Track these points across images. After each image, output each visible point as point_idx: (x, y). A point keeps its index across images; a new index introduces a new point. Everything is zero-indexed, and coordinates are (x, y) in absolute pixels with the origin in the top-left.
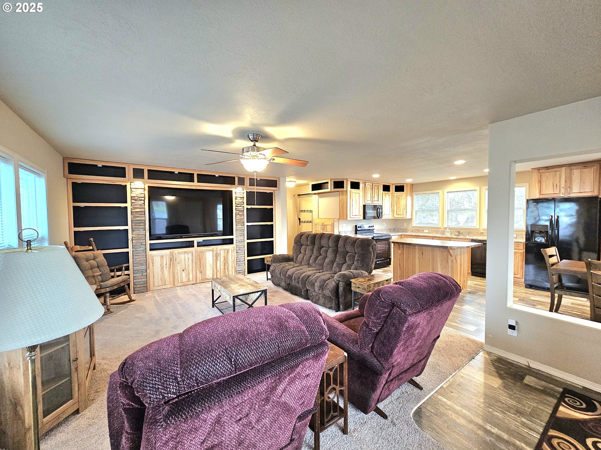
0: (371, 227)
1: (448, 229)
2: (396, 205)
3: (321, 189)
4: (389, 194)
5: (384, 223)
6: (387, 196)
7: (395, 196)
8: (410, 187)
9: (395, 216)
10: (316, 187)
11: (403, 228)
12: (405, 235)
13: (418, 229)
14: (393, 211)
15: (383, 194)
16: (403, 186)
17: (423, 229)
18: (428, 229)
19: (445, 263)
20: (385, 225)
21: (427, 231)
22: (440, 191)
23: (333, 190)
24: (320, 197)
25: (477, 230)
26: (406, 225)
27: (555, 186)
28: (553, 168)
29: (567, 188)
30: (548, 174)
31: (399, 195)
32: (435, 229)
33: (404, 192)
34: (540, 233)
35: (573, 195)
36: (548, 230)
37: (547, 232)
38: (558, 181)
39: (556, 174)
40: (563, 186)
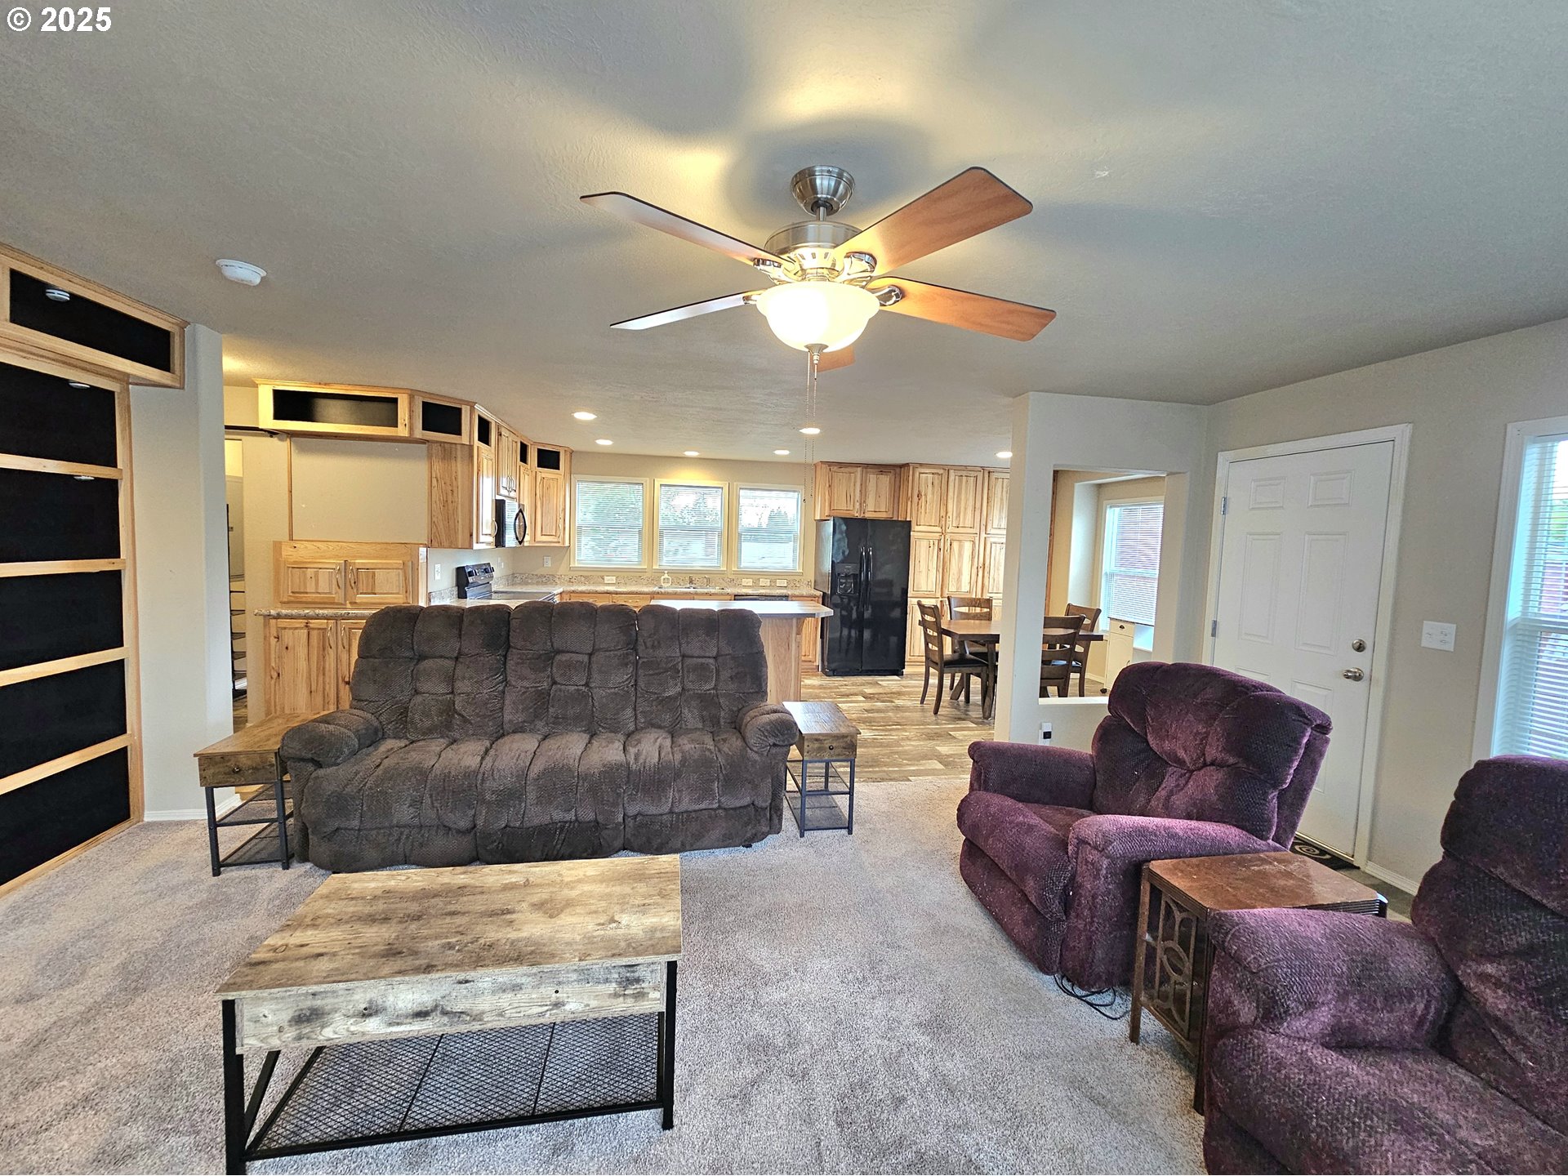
0: (489, 571)
1: (666, 572)
2: (542, 507)
3: (309, 417)
4: (526, 470)
5: (500, 559)
6: (525, 477)
7: (539, 480)
10: (290, 405)
11: (539, 572)
13: (588, 575)
15: (521, 469)
16: (557, 454)
17: (602, 574)
18: (612, 574)
20: (502, 565)
21: (613, 579)
22: (646, 480)
23: (419, 433)
24: (303, 450)
25: (722, 573)
26: (548, 563)
27: (848, 497)
28: (846, 467)
29: (863, 502)
30: (841, 476)
31: (549, 479)
32: (633, 574)
33: (558, 469)
34: (847, 576)
35: (868, 515)
36: (858, 572)
37: (855, 576)
38: (852, 490)
39: (850, 478)
40: (858, 498)
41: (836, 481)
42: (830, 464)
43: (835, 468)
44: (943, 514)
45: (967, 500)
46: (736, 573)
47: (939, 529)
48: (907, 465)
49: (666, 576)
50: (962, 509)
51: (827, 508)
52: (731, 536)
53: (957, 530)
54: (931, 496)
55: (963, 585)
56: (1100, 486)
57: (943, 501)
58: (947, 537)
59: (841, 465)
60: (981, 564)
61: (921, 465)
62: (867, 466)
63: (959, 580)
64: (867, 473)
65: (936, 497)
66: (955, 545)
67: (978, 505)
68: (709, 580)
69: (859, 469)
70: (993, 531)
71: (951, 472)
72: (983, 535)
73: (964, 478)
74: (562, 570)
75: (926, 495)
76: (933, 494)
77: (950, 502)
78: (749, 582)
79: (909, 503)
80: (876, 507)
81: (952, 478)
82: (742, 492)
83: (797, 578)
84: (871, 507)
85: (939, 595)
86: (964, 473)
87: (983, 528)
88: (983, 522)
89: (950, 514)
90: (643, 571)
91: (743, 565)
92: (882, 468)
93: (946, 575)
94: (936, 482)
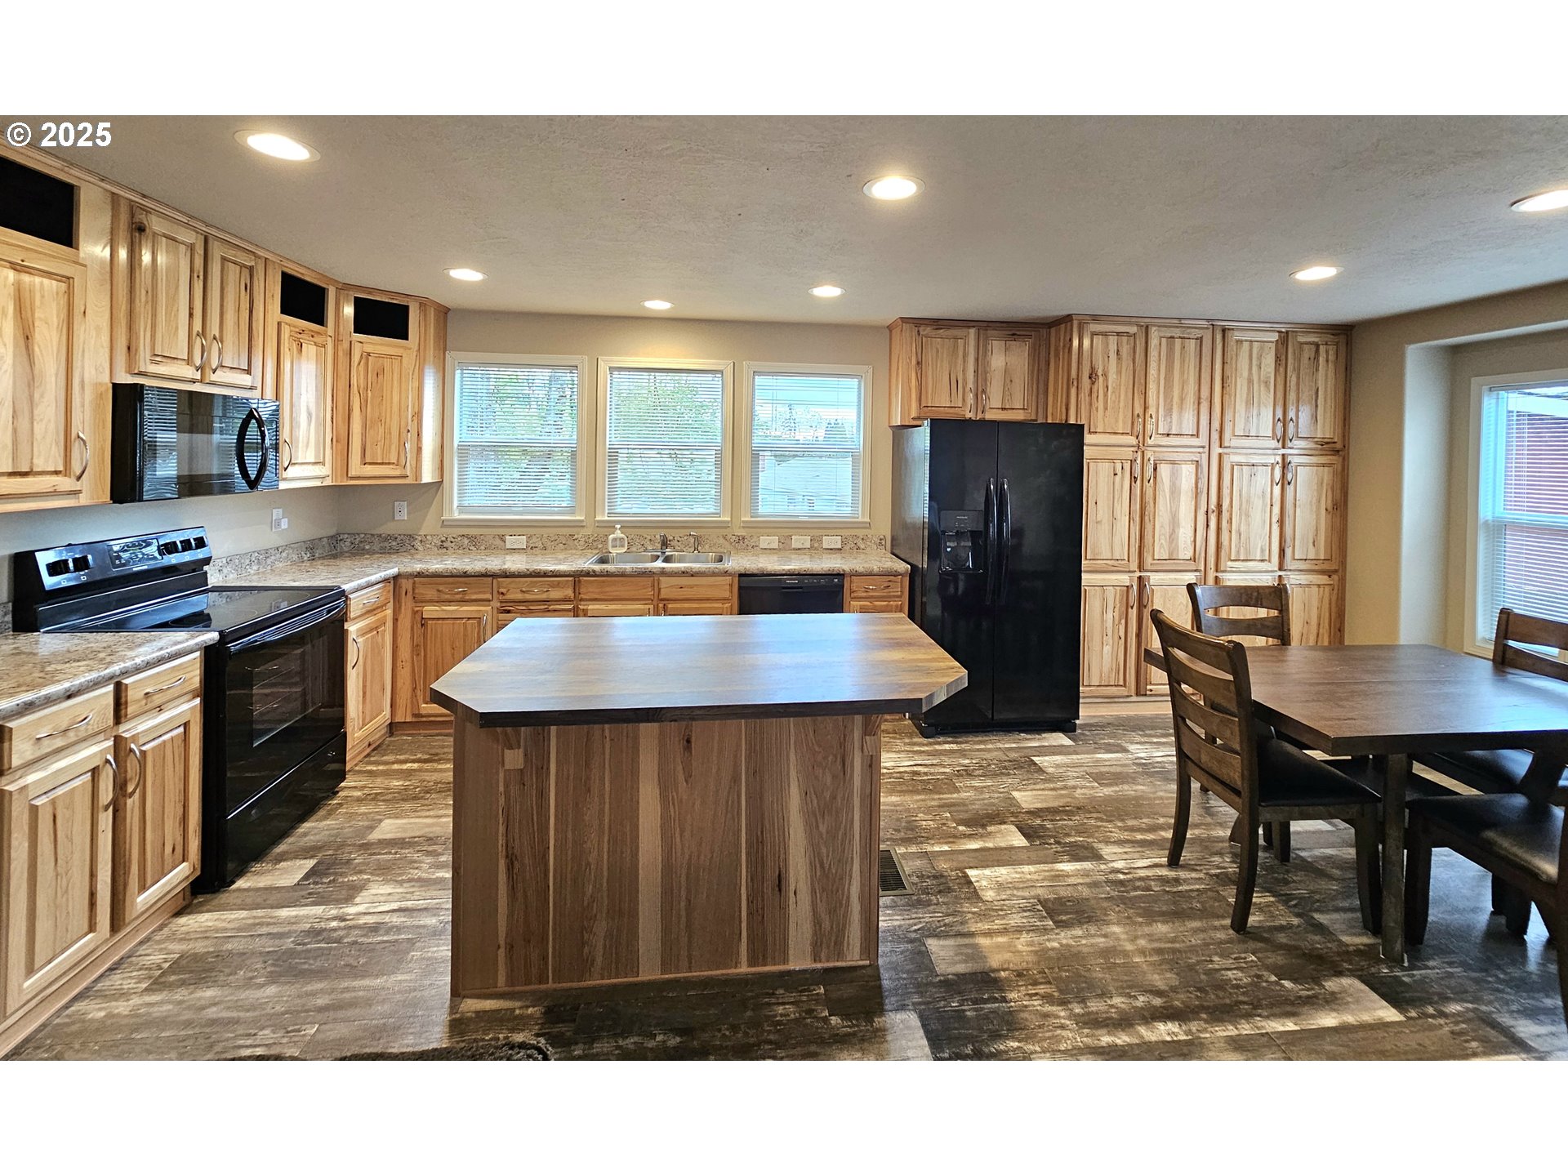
0: (186, 545)
1: (618, 526)
2: (363, 407)
4: (318, 339)
5: (277, 513)
6: (310, 349)
7: (356, 358)
8: (437, 321)
9: (356, 468)
11: (388, 529)
12: (419, 575)
13: (475, 536)
14: (342, 443)
15: (286, 332)
16: (405, 309)
17: (501, 531)
18: (520, 531)
19: (829, 780)
20: (284, 524)
21: (522, 542)
22: (583, 360)
25: (722, 525)
26: (403, 512)
27: (954, 384)
28: (950, 327)
29: (980, 392)
30: (939, 343)
31: (381, 356)
32: (559, 531)
33: (406, 338)
34: (959, 535)
35: (990, 416)
36: (981, 528)
37: (974, 535)
38: (960, 368)
39: (955, 347)
40: (971, 384)
41: (929, 356)
42: (918, 322)
43: (928, 330)
44: (1138, 410)
45: (1183, 384)
46: (747, 526)
47: (1132, 440)
48: (1067, 319)
49: (618, 534)
50: (1176, 399)
51: (916, 404)
52: (739, 458)
53: (1166, 441)
54: (1115, 376)
55: (1181, 545)
56: (1456, 349)
57: (1139, 385)
58: (1148, 454)
59: (938, 323)
60: (1213, 506)
61: (1095, 318)
62: (986, 325)
63: (1172, 536)
64: (986, 339)
65: (1126, 378)
66: (1164, 469)
67: (1205, 393)
68: (698, 540)
69: (972, 331)
70: (1235, 442)
71: (1154, 333)
72: (1217, 450)
73: (1178, 342)
74: (429, 526)
75: (1105, 375)
76: (1119, 372)
77: (1152, 386)
79: (1073, 391)
80: (1006, 399)
81: (1154, 342)
82: (759, 380)
83: (861, 533)
84: (995, 400)
85: (1134, 566)
86: (1177, 333)
87: (1215, 436)
88: (1216, 425)
89: (1152, 411)
90: (579, 525)
91: (762, 510)
92: (1014, 329)
93: (1148, 527)
94: (1125, 350)
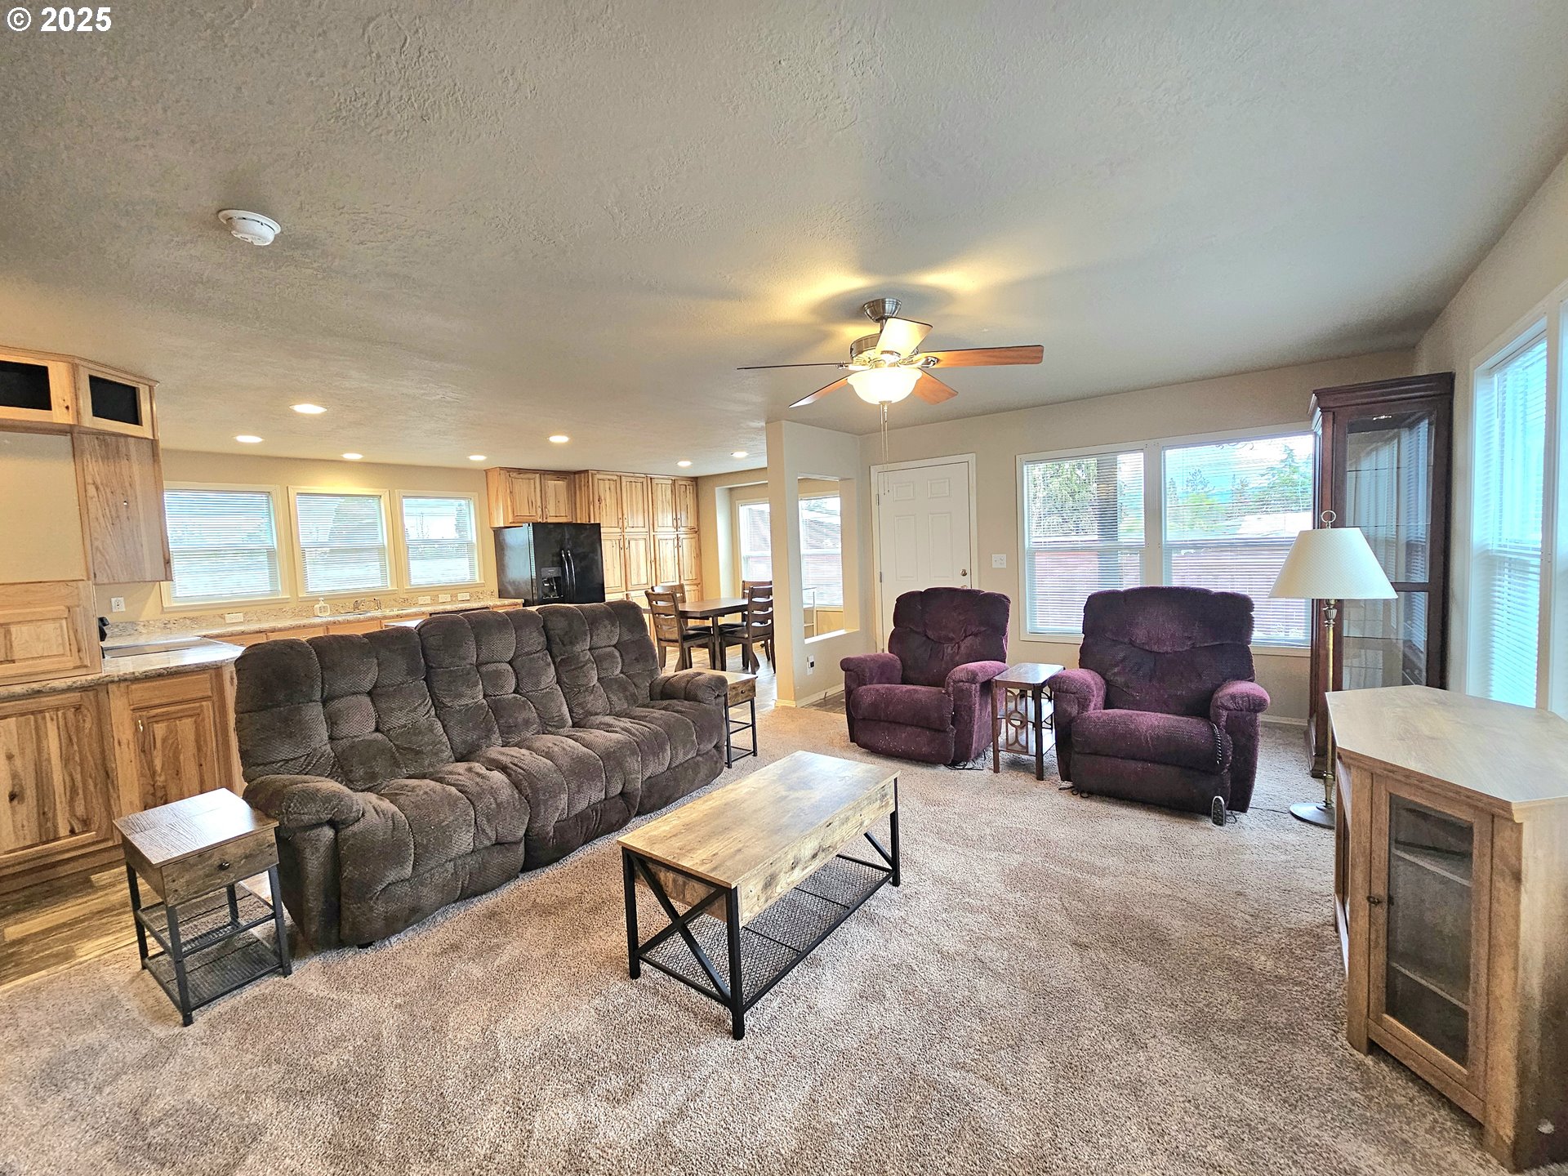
1: (322, 599)
13: (194, 615)
18: (238, 610)
21: (238, 617)
22: (273, 488)
23: (90, 421)
25: (393, 593)
27: (531, 504)
28: (526, 473)
29: (545, 507)
30: (520, 482)
32: (269, 607)
35: (550, 520)
36: (560, 575)
37: (557, 579)
38: (533, 495)
39: (530, 484)
40: (539, 504)
41: (517, 489)
42: (509, 470)
43: (514, 475)
44: (620, 516)
45: (637, 504)
46: (408, 592)
47: (619, 530)
48: (586, 471)
49: (322, 604)
50: (634, 511)
51: (510, 516)
52: (399, 552)
53: (632, 530)
54: (609, 499)
55: (642, 578)
56: (730, 489)
57: (619, 503)
58: (626, 536)
59: (520, 471)
60: (652, 559)
61: (598, 472)
62: (544, 473)
63: (638, 575)
64: (545, 479)
65: (614, 500)
66: (632, 543)
67: (646, 507)
68: (378, 603)
69: (537, 476)
70: (659, 529)
71: (624, 480)
72: (652, 533)
73: (633, 484)
75: (605, 499)
76: (611, 497)
77: (625, 505)
78: (427, 600)
79: (591, 508)
80: (557, 512)
81: (624, 484)
82: (406, 501)
83: (478, 590)
84: (552, 512)
85: (624, 589)
86: (633, 479)
87: (651, 527)
88: (651, 522)
89: (626, 516)
90: (285, 601)
91: (415, 582)
92: (558, 475)
93: (628, 570)
94: (613, 487)
